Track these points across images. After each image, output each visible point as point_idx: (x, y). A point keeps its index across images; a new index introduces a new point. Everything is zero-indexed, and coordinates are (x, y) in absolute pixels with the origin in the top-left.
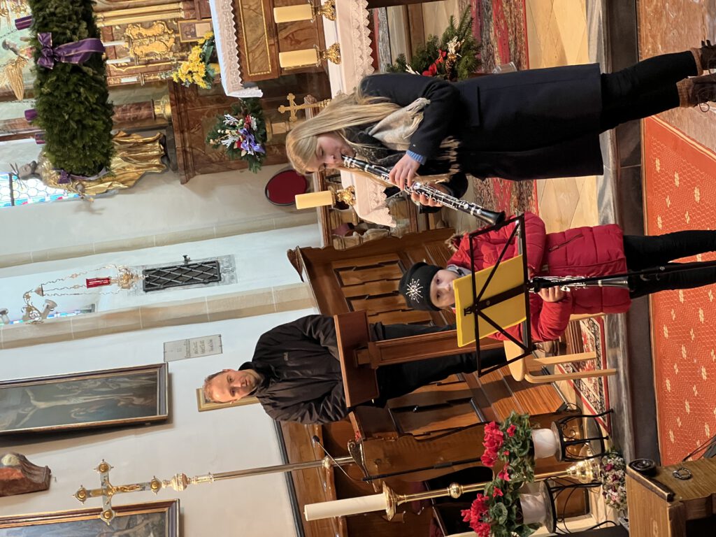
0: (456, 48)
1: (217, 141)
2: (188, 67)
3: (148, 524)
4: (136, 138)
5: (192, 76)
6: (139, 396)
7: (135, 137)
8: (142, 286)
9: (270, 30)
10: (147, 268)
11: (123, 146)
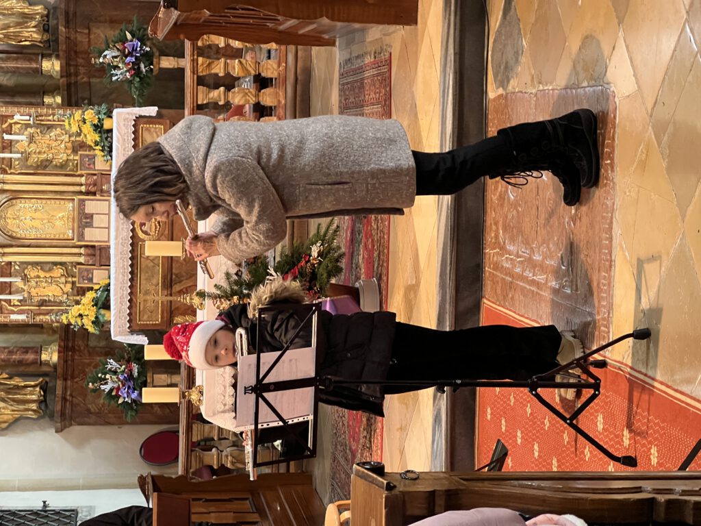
0: (319, 253)
1: (96, 385)
2: (79, 310)
4: (17, 381)
5: (82, 320)
9: (164, 281)
11: (2, 387)
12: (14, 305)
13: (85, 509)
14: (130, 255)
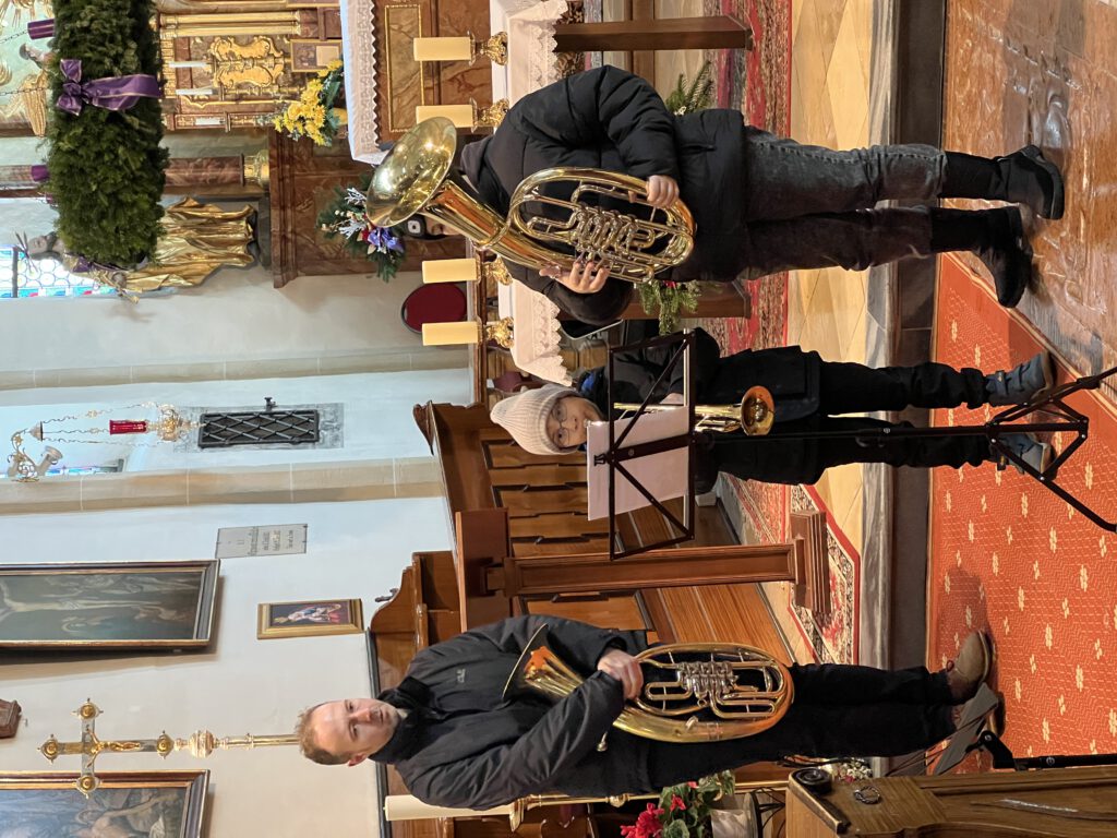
1: (332, 227)
2: (299, 110)
3: (157, 804)
4: (213, 211)
5: (304, 125)
6: (169, 608)
7: (211, 209)
8: (197, 439)
10: (209, 412)
11: (190, 221)
12: (199, 100)
13: (328, 409)
14: (373, 28)
